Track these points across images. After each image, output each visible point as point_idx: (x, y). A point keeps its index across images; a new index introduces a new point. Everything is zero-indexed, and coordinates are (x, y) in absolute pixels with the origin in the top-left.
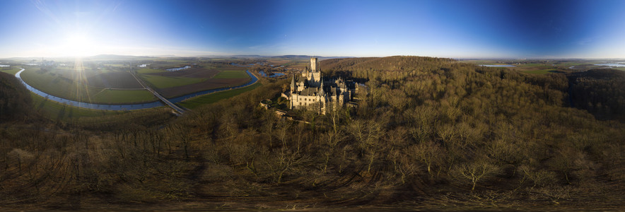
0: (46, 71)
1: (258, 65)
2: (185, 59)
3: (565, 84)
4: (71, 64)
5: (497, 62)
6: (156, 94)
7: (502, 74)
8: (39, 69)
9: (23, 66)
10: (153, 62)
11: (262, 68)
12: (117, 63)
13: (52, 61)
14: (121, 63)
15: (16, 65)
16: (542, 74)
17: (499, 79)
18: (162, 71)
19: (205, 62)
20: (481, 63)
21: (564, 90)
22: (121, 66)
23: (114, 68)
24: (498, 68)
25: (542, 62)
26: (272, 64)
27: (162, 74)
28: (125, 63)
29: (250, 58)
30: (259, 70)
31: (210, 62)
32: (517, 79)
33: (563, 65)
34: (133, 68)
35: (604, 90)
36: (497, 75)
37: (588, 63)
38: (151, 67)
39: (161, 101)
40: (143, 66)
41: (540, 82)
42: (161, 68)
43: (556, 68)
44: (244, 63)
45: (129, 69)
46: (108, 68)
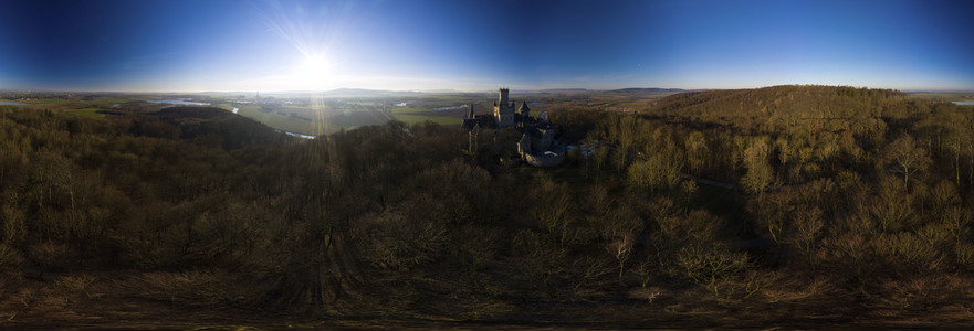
0: (271, 110)
4: (306, 102)
8: (259, 107)
9: (235, 105)
10: (417, 99)
12: (366, 100)
13: (271, 98)
14: (370, 100)
18: (426, 110)
22: (371, 104)
23: (360, 107)
26: (594, 101)
28: (376, 100)
38: (412, 106)
42: (426, 106)
45: (381, 107)
46: (353, 107)
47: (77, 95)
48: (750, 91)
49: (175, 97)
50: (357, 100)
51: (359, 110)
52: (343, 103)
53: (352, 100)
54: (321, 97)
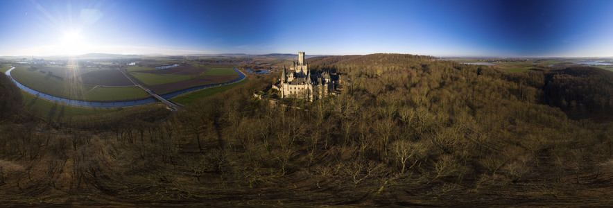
0: (35, 69)
1: (244, 63)
3: (541, 81)
5: (478, 60)
6: (148, 90)
7: (479, 71)
8: (29, 67)
10: (143, 60)
11: (249, 66)
12: (106, 61)
13: (42, 60)
14: (110, 61)
15: (6, 63)
16: (521, 72)
17: (475, 75)
18: (152, 69)
19: (192, 61)
20: (462, 61)
21: (538, 87)
22: (111, 64)
23: (103, 66)
24: (476, 66)
25: (522, 61)
26: (258, 61)
27: (152, 72)
28: (114, 61)
29: (237, 56)
30: (246, 68)
31: (197, 60)
32: (493, 76)
33: (543, 63)
34: (123, 66)
35: (580, 87)
36: (474, 71)
37: (567, 61)
38: (140, 65)
39: (153, 97)
40: (132, 64)
41: (516, 79)
42: (150, 66)
43: (535, 66)
44: (231, 61)
45: (118, 67)
46: (97, 66)
50: (101, 61)
51: (103, 69)
52: (91, 63)
53: (97, 61)
54: (77, 59)
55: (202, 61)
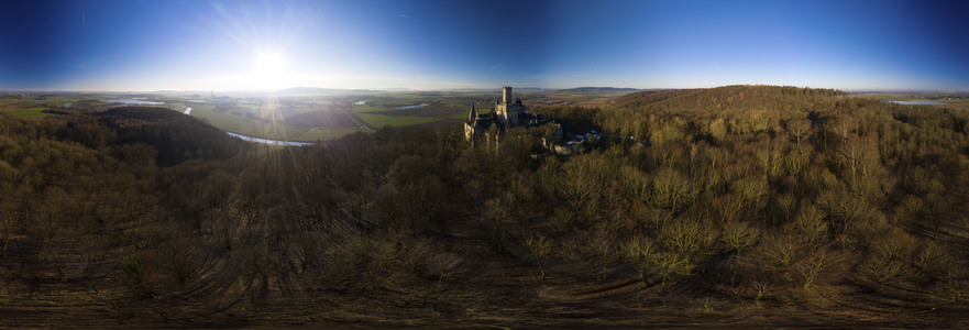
0: (226, 110)
2: (423, 94)
4: (260, 102)
8: (213, 107)
9: (188, 104)
10: (376, 97)
12: (322, 99)
13: (226, 97)
14: (329, 99)
15: (174, 102)
18: (384, 109)
19: (451, 99)
22: (329, 102)
23: (318, 105)
27: (385, 113)
28: (334, 99)
34: (347, 106)
38: (372, 105)
42: (386, 105)
45: (340, 106)
46: (311, 106)
47: (32, 94)
48: (706, 90)
49: (130, 96)
50: (314, 98)
51: (318, 110)
52: (300, 102)
53: (309, 99)
54: (277, 96)
55: (465, 99)
